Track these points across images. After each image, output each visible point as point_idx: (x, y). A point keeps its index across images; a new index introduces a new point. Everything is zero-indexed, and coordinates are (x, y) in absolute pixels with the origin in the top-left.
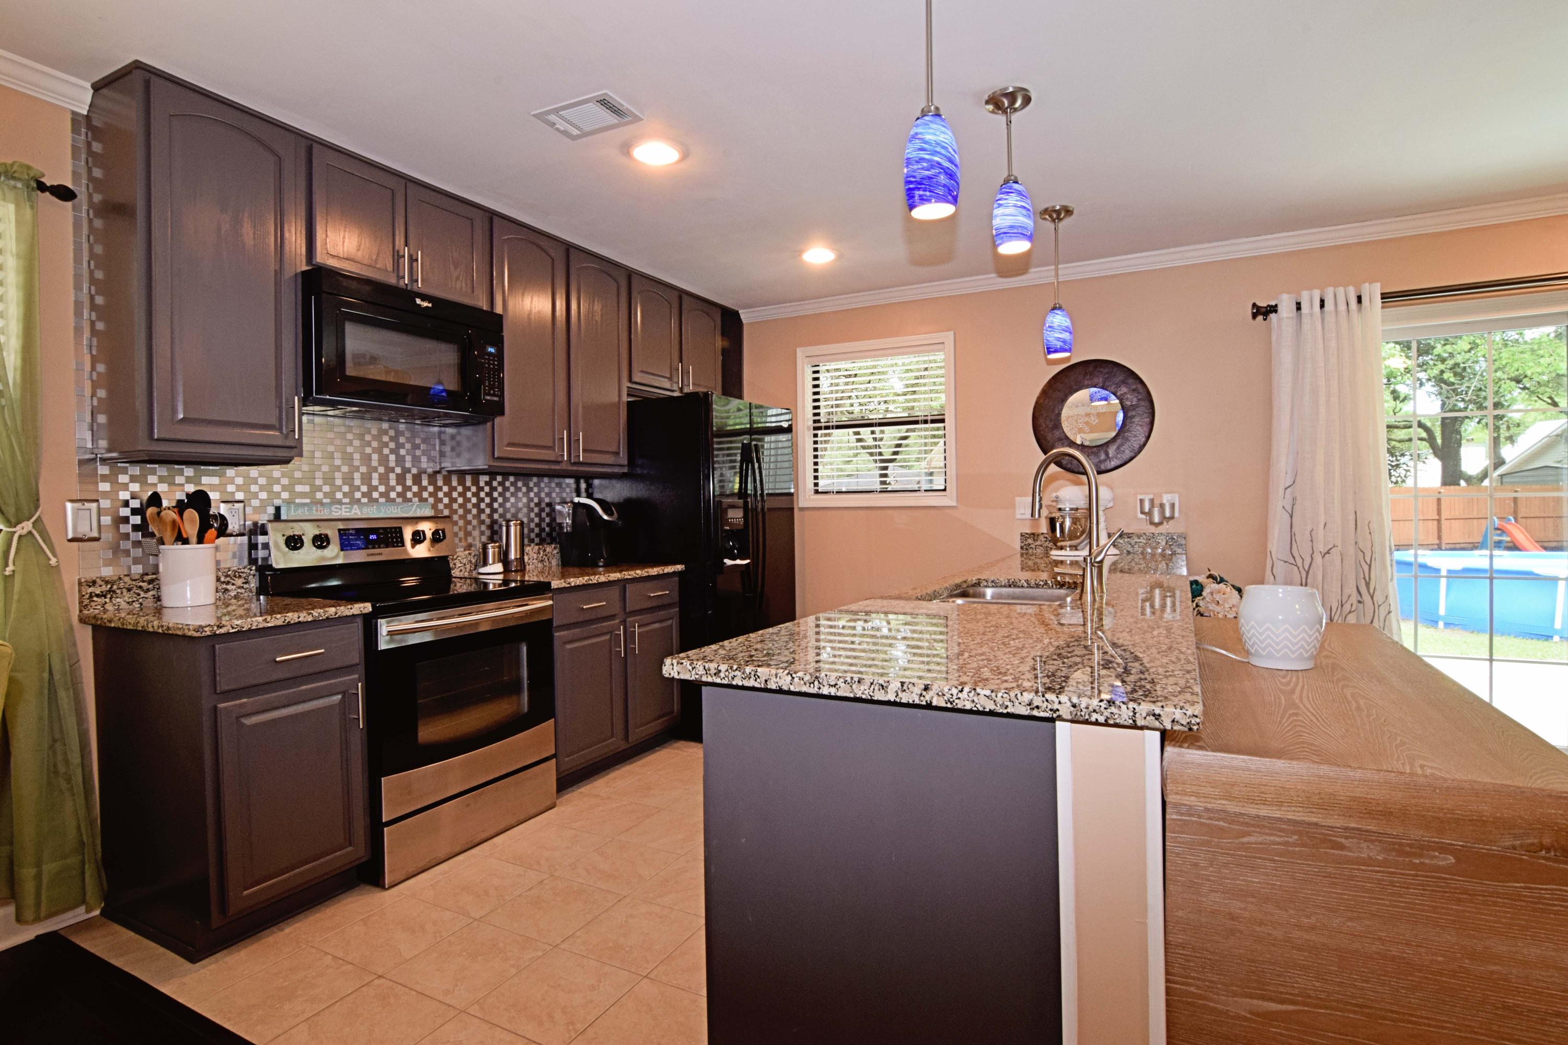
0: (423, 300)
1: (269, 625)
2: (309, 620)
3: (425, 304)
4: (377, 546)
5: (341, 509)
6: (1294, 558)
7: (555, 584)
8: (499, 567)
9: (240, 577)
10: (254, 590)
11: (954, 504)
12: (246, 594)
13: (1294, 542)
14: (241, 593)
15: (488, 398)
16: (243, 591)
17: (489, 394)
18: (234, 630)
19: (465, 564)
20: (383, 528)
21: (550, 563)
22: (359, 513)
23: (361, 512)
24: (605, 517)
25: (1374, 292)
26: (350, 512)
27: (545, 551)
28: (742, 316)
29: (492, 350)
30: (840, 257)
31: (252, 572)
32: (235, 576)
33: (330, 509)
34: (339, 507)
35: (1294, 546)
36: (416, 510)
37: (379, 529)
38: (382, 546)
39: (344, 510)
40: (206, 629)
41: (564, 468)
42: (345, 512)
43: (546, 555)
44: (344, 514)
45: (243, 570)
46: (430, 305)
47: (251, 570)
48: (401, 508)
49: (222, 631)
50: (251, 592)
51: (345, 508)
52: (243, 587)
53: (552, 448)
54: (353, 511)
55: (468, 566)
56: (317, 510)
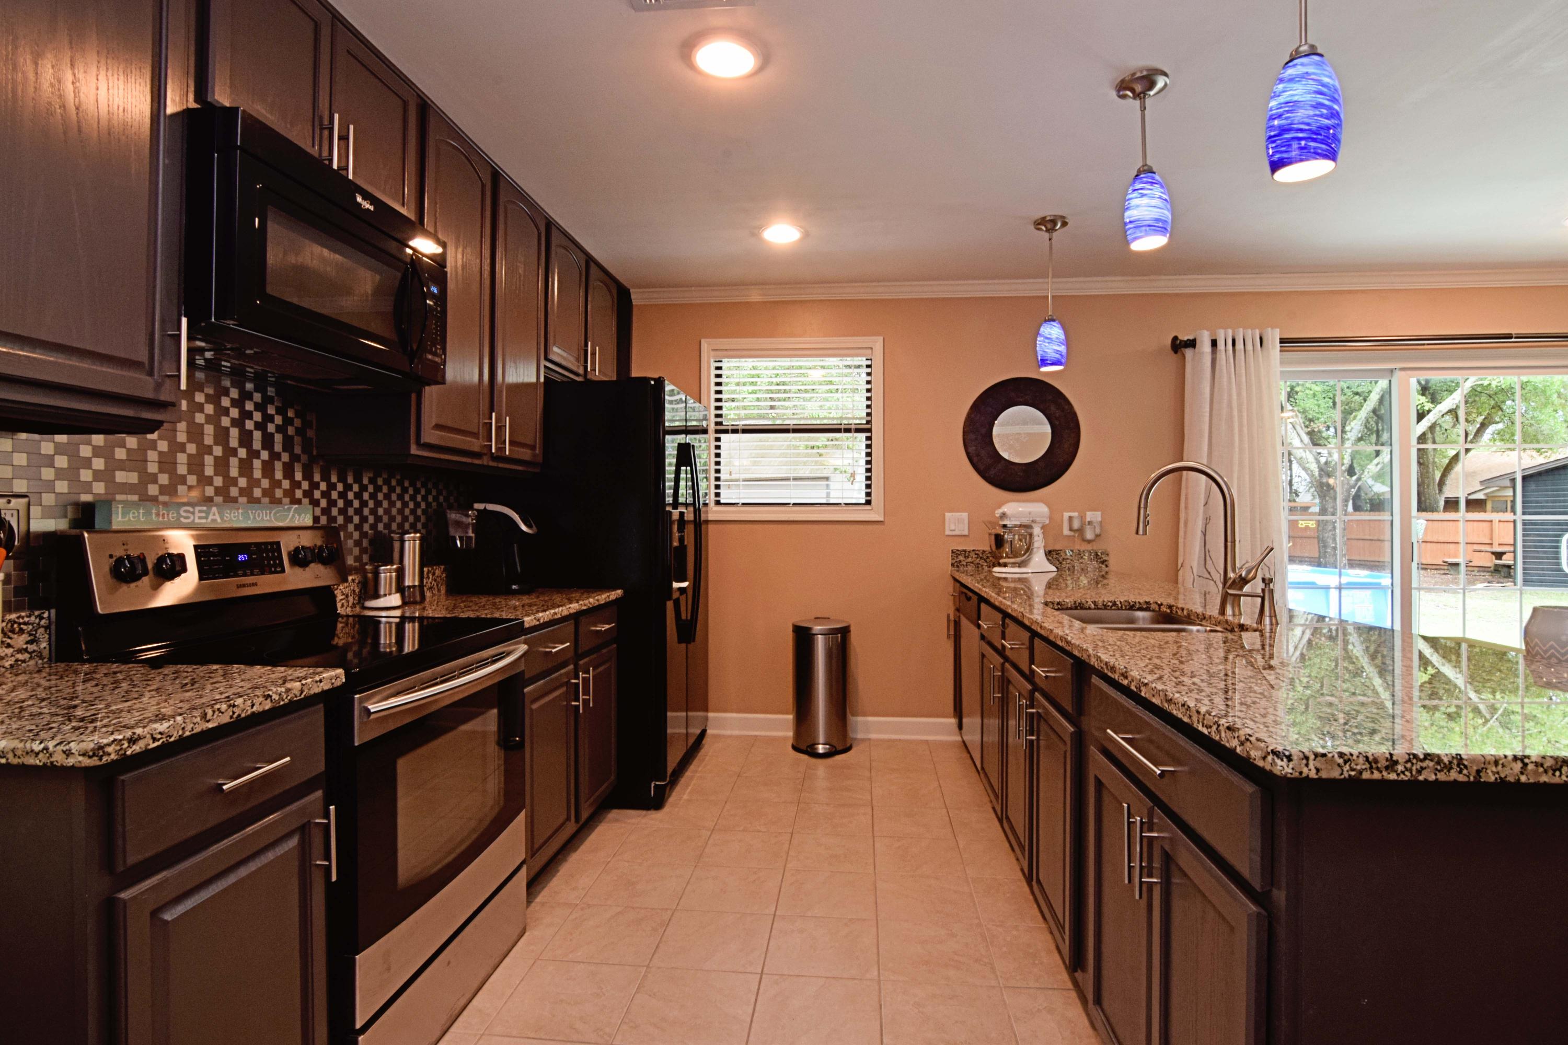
0: (364, 199)
1: (210, 725)
2: (267, 708)
3: (367, 205)
4: (248, 572)
5: (193, 513)
6: (1209, 573)
7: (529, 621)
8: (395, 600)
9: (21, 631)
10: (46, 653)
11: (882, 519)
12: (32, 663)
13: (1208, 558)
14: (24, 661)
15: (430, 357)
16: (27, 656)
17: (431, 353)
18: (157, 744)
19: (347, 596)
20: (257, 544)
21: (439, 590)
22: (219, 520)
23: (222, 518)
24: (524, 528)
25: (1274, 336)
26: (206, 518)
27: (434, 574)
28: (633, 297)
29: (434, 290)
30: (806, 235)
31: (43, 622)
32: (13, 631)
33: (178, 513)
34: (191, 510)
35: (1209, 562)
36: (293, 516)
37: (250, 544)
38: (256, 571)
39: (197, 515)
40: (110, 749)
41: (485, 463)
42: (200, 518)
43: (435, 580)
44: (197, 521)
45: (26, 619)
46: (372, 208)
47: (41, 618)
48: (275, 514)
49: (137, 748)
50: (41, 657)
51: (200, 511)
52: (26, 650)
53: (475, 435)
54: (211, 517)
55: (351, 599)
56: (158, 515)
